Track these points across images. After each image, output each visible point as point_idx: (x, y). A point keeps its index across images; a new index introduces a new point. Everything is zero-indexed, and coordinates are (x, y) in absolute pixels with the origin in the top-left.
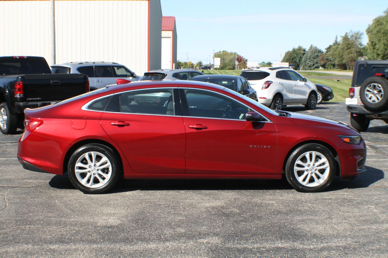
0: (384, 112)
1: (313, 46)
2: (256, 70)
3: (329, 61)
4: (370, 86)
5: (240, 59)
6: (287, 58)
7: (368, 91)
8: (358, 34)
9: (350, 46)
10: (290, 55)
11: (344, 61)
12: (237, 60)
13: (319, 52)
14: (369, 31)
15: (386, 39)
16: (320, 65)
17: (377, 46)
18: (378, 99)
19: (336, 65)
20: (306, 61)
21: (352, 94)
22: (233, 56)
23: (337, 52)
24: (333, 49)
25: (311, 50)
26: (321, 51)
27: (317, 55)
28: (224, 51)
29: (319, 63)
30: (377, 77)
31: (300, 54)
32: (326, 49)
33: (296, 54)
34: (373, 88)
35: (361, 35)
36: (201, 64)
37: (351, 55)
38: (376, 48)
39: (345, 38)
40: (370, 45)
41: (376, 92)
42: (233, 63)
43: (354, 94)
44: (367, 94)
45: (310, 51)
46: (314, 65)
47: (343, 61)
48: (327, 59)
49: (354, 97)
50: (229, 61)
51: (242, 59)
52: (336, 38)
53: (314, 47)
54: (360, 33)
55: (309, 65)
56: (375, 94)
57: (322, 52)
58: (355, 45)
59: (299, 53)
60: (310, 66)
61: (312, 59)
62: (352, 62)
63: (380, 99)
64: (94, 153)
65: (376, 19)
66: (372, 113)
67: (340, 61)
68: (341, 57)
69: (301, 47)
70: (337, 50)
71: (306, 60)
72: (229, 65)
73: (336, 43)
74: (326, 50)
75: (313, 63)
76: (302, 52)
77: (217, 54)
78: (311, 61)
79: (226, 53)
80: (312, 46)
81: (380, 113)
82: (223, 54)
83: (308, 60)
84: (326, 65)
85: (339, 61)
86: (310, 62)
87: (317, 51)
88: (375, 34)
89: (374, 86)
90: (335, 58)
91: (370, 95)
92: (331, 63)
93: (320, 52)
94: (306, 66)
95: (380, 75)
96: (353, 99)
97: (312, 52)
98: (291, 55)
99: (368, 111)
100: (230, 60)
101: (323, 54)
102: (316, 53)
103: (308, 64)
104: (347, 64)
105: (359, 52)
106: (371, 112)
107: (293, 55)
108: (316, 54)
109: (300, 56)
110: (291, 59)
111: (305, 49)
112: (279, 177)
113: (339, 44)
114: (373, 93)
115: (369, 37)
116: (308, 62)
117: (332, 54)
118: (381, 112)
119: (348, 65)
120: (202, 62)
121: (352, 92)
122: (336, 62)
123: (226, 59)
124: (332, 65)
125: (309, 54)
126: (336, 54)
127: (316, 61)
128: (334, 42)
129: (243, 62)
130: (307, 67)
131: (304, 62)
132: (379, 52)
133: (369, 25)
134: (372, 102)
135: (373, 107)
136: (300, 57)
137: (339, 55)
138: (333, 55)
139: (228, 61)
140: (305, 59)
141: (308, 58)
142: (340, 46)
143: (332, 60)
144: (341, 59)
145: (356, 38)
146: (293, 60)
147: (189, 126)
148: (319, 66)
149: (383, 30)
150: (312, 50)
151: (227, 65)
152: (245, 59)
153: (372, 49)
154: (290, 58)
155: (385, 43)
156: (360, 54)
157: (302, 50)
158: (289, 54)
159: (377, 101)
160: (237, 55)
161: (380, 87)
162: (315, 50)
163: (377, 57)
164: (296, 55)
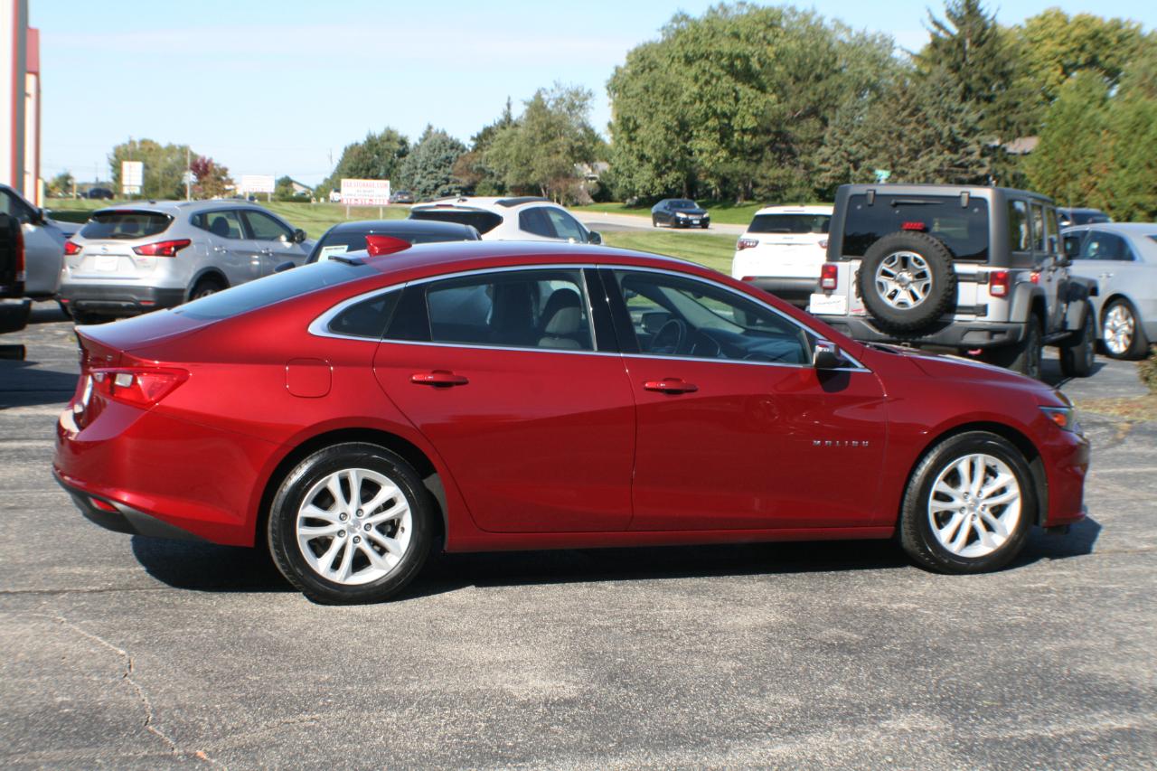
0: (929, 336)
1: (433, 131)
2: (459, 207)
3: (485, 177)
4: (893, 259)
5: (203, 169)
6: (350, 164)
7: (885, 273)
8: (577, 94)
9: (552, 129)
10: (359, 155)
11: (534, 178)
12: (192, 169)
13: (452, 148)
14: (618, 86)
15: (672, 111)
16: (456, 189)
17: (641, 133)
18: (915, 298)
19: (507, 189)
20: (413, 175)
21: (829, 282)
22: (176, 157)
23: (512, 150)
24: (499, 139)
25: (430, 140)
26: (459, 145)
27: (447, 158)
28: (143, 142)
29: (454, 183)
30: (912, 233)
31: (391, 154)
32: (473, 139)
33: (378, 154)
34: (898, 266)
35: (586, 99)
36: (69, 182)
37: (554, 159)
38: (638, 140)
39: (537, 107)
40: (619, 129)
41: (907, 276)
42: (176, 178)
43: (836, 282)
44: (881, 284)
45: (426, 143)
46: (437, 186)
47: (532, 176)
48: (482, 171)
49: (834, 291)
50: (164, 174)
51: (209, 165)
52: (509, 105)
53: (437, 132)
54: (586, 91)
55: (422, 187)
56: (906, 283)
57: (461, 147)
58: (569, 128)
59: (388, 150)
60: (425, 191)
61: (432, 169)
62: (558, 181)
63: (921, 297)
64: (357, 472)
65: (636, 50)
66: (894, 338)
67: (523, 175)
68: (526, 162)
69: (391, 132)
70: (511, 144)
71: (412, 172)
72: (164, 184)
73: (507, 122)
74: (473, 143)
75: (435, 182)
76: (397, 147)
77: (122, 149)
78: (430, 176)
79: (152, 147)
80: (430, 127)
81: (917, 340)
82: (141, 149)
83: (419, 171)
84: (475, 187)
85: (520, 177)
86: (425, 177)
87: (448, 145)
88: (637, 95)
89: (905, 261)
90: (506, 168)
91: (892, 286)
92: (494, 180)
93: (457, 149)
94: (413, 189)
95: (918, 228)
96: (832, 296)
97: (432, 149)
98: (362, 156)
99: (882, 334)
100: (166, 169)
101: (466, 152)
102: (443, 151)
103: (419, 183)
104: (541, 184)
105: (580, 149)
106: (892, 336)
107: (369, 155)
108: (443, 155)
109: (389, 160)
110: (362, 169)
111: (407, 137)
112: (885, 532)
113: (516, 126)
114: (900, 281)
115: (616, 104)
116: (418, 178)
117: (497, 154)
118: (920, 337)
119: (545, 189)
120: (72, 174)
121: (830, 277)
122: (510, 179)
123: (154, 166)
124: (495, 186)
125: (423, 153)
126: (509, 156)
127: (444, 176)
128: (502, 117)
129: (213, 175)
130: (415, 193)
131: (407, 177)
132: (648, 152)
133: (617, 69)
134: (899, 308)
135: (901, 320)
136: (391, 163)
137: (517, 157)
138: (500, 157)
139: (160, 171)
140: (409, 169)
141: (419, 166)
142: (520, 131)
143: (496, 173)
144: (525, 168)
145: (572, 107)
146: (368, 170)
147: (645, 383)
148: (453, 191)
149: (663, 83)
150: (432, 142)
151: (160, 185)
152: (221, 167)
153: (623, 142)
154: (360, 166)
155: (670, 124)
156: (583, 155)
157: (394, 140)
158: (355, 153)
159: (912, 304)
160: (192, 154)
161: (921, 264)
162: (439, 142)
163: (641, 165)
164: (376, 156)
